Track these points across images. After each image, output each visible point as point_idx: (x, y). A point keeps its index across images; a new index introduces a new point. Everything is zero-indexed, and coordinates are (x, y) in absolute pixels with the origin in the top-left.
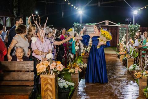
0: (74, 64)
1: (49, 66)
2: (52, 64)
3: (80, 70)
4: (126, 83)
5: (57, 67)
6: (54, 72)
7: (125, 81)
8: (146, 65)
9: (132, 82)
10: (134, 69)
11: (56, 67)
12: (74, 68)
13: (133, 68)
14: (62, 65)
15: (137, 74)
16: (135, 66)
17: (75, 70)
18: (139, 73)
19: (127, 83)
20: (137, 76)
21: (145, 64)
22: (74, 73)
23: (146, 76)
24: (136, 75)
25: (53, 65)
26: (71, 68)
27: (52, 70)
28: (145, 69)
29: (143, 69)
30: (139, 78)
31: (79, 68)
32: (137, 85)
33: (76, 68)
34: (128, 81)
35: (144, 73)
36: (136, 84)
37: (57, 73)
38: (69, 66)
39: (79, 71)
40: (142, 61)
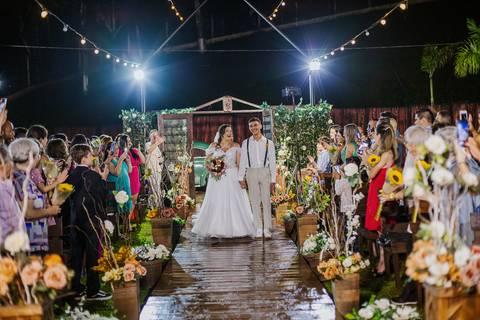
0: (121, 250)
1: (17, 277)
2: (27, 269)
3: (142, 271)
4: (296, 297)
5: (46, 275)
6: (38, 293)
7: (292, 291)
8: (352, 236)
9: (313, 293)
10: (318, 249)
11: (42, 278)
12: (121, 264)
13: (314, 245)
14: (64, 268)
15: (328, 268)
16: (321, 238)
17: (125, 273)
18: (332, 262)
19: (300, 299)
20: (325, 274)
21: (346, 231)
22: (121, 283)
23: (354, 269)
24: (324, 270)
25: (33, 271)
26: (111, 265)
27: (30, 287)
28: (350, 249)
29: (342, 249)
30: (333, 280)
31: (136, 263)
32: (331, 301)
33: (127, 266)
34: (300, 290)
35: (348, 262)
36: (326, 299)
37: (49, 298)
38: (102, 259)
39: (136, 274)
40: (339, 224)
